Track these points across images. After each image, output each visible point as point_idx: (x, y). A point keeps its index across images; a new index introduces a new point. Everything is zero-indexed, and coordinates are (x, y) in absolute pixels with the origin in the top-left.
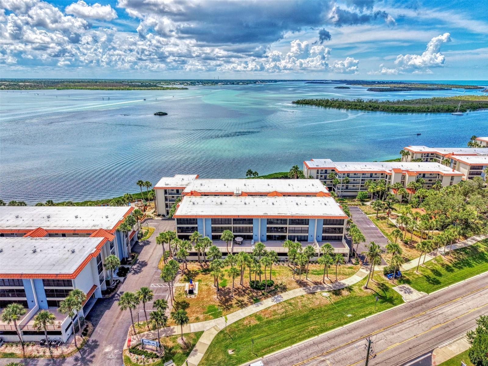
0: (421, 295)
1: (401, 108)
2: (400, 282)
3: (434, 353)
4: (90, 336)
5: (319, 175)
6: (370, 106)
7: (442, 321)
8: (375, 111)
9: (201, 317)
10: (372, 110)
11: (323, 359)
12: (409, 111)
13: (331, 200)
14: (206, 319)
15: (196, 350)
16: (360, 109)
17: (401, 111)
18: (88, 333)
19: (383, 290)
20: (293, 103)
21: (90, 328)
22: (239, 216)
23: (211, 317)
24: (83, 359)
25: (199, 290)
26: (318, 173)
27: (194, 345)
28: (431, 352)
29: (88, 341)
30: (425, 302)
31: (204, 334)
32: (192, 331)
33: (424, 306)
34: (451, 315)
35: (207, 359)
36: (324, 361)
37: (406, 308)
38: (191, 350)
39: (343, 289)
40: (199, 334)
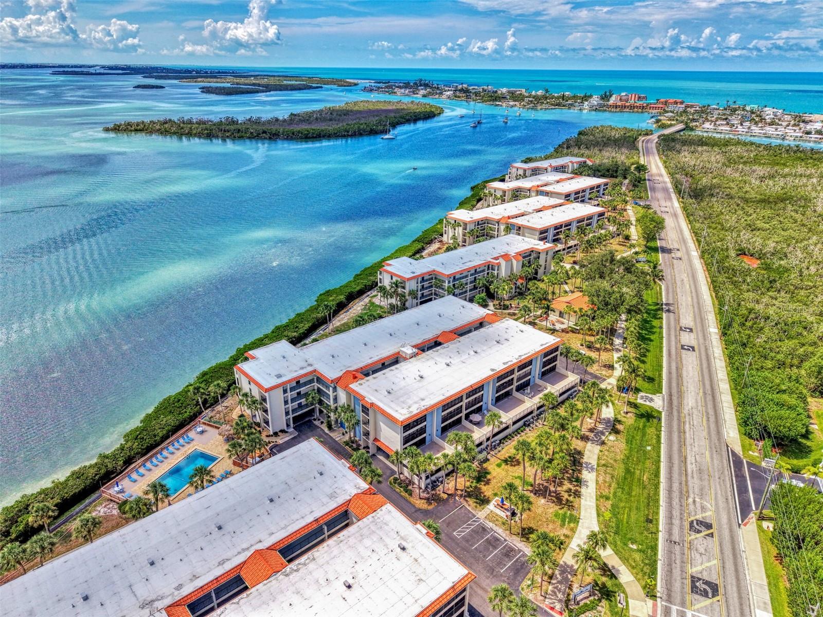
2: (634, 392)
3: (730, 446)
5: (420, 285)
6: (264, 132)
8: (275, 140)
10: (270, 138)
11: (690, 500)
15: (613, 567)
16: (249, 138)
20: (107, 130)
22: (471, 386)
26: (417, 283)
27: (605, 564)
28: (728, 446)
36: (694, 500)
38: (610, 570)
39: (615, 424)
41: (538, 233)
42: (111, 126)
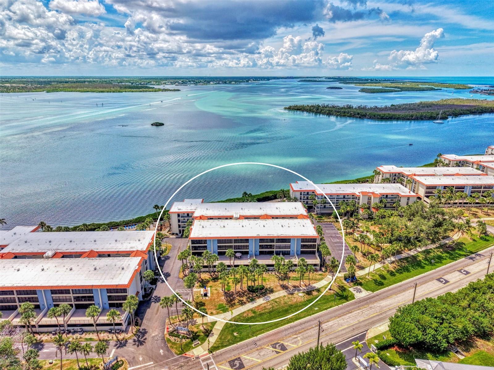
0: (368, 294)
1: (387, 116)
2: (355, 284)
3: (368, 331)
4: (140, 326)
5: (302, 196)
6: (358, 114)
7: (378, 311)
8: (363, 119)
9: (214, 312)
10: (360, 117)
11: (295, 336)
12: (394, 119)
13: (308, 222)
14: (218, 313)
15: (213, 333)
16: (349, 116)
17: (386, 119)
18: (139, 324)
19: (342, 291)
20: (285, 109)
21: (139, 321)
22: (238, 237)
23: (221, 312)
24: (139, 341)
25: (211, 293)
26: (301, 194)
27: (211, 331)
28: (367, 331)
29: (139, 329)
30: (369, 298)
31: (217, 323)
32: (209, 321)
33: (368, 301)
34: (386, 307)
35: (220, 339)
36: (297, 337)
37: (356, 302)
38: (210, 333)
39: (313, 291)
40: (214, 323)
41: (425, 188)
42: (287, 107)
